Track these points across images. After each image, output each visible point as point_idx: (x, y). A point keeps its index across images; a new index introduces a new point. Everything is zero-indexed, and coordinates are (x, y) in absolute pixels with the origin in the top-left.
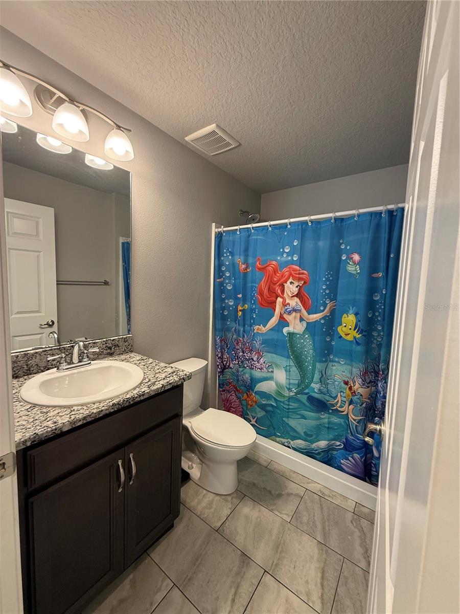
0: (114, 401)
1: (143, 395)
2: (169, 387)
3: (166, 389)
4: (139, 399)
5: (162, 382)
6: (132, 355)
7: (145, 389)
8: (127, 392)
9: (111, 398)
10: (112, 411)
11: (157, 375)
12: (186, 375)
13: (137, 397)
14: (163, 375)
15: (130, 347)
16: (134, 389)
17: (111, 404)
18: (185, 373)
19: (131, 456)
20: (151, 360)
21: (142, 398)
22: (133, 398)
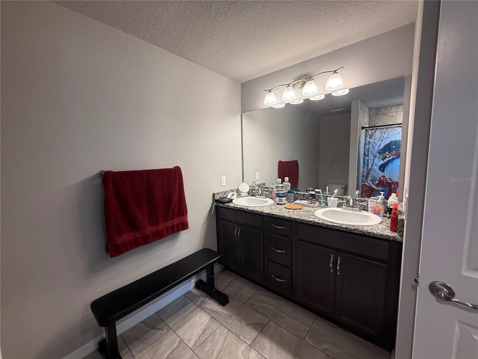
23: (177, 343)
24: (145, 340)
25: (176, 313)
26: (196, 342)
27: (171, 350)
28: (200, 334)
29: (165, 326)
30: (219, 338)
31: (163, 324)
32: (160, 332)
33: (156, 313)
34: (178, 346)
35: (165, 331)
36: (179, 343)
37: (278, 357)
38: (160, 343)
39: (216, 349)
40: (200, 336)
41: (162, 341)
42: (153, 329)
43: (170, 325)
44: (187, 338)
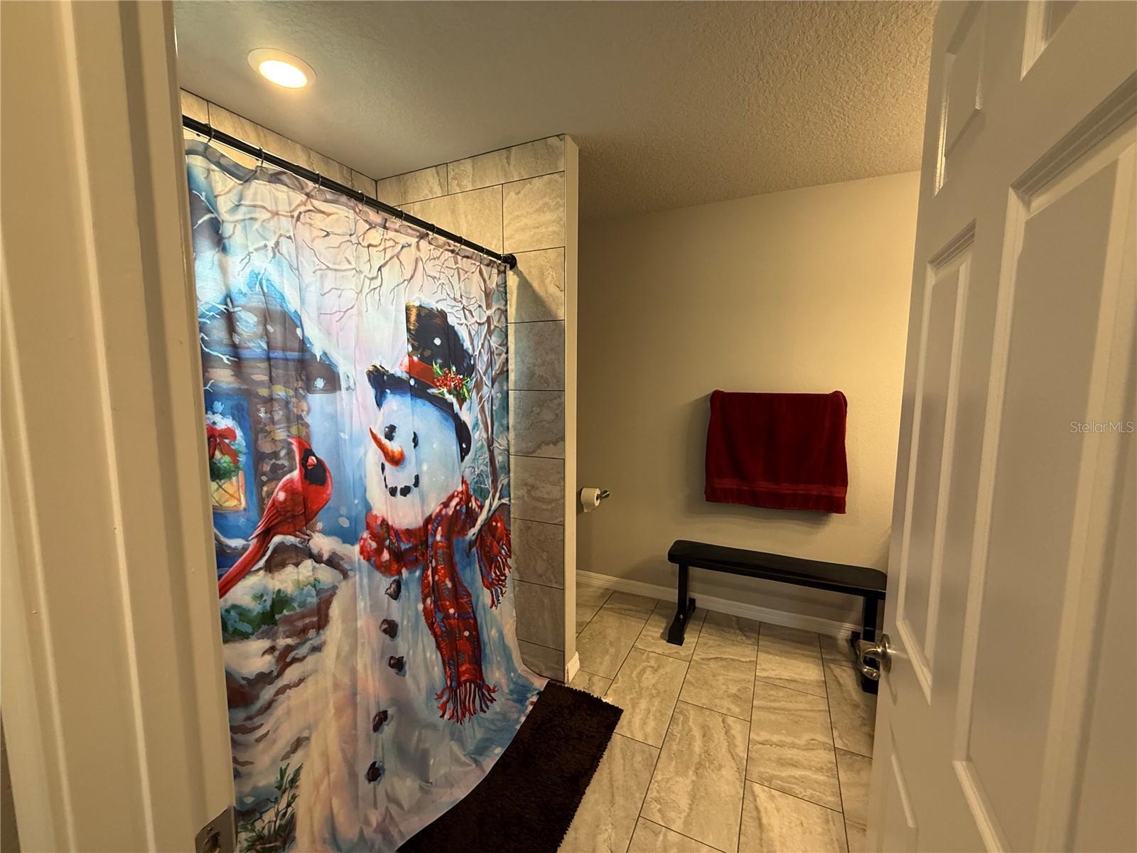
23: (748, 660)
24: (722, 630)
25: (782, 639)
26: (769, 678)
27: (736, 658)
28: (782, 677)
29: (755, 639)
30: (801, 702)
31: (756, 635)
32: (744, 638)
33: (760, 622)
34: (747, 662)
35: (750, 642)
36: (751, 661)
37: (858, 797)
38: (733, 645)
39: (783, 703)
40: (780, 679)
41: (736, 645)
42: (740, 630)
43: (760, 643)
44: (764, 666)
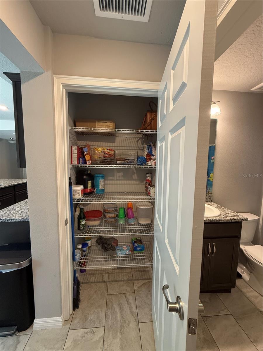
0: (209, 219)
1: (221, 220)
2: (234, 221)
3: (232, 221)
4: (219, 221)
5: (230, 218)
6: (212, 203)
7: (221, 218)
8: (214, 217)
9: (207, 217)
10: (208, 222)
11: (227, 214)
12: (244, 218)
13: (218, 220)
14: (231, 215)
15: (211, 199)
16: (217, 217)
17: (208, 219)
18: (243, 217)
19: (214, 244)
20: (223, 208)
21: (220, 221)
22: (217, 220)
